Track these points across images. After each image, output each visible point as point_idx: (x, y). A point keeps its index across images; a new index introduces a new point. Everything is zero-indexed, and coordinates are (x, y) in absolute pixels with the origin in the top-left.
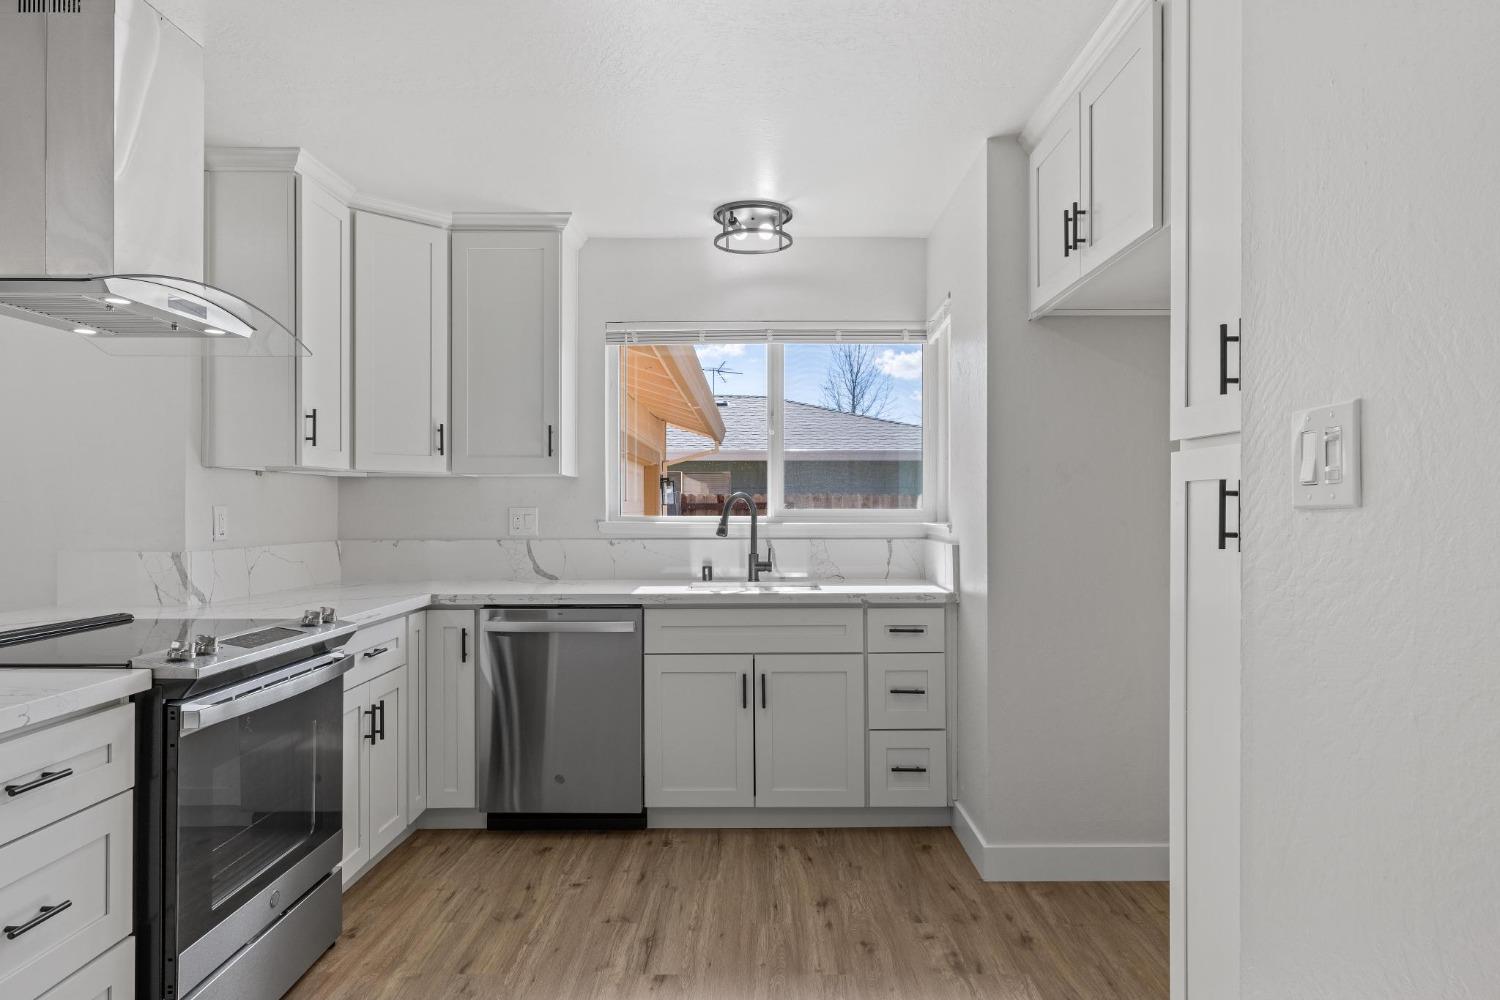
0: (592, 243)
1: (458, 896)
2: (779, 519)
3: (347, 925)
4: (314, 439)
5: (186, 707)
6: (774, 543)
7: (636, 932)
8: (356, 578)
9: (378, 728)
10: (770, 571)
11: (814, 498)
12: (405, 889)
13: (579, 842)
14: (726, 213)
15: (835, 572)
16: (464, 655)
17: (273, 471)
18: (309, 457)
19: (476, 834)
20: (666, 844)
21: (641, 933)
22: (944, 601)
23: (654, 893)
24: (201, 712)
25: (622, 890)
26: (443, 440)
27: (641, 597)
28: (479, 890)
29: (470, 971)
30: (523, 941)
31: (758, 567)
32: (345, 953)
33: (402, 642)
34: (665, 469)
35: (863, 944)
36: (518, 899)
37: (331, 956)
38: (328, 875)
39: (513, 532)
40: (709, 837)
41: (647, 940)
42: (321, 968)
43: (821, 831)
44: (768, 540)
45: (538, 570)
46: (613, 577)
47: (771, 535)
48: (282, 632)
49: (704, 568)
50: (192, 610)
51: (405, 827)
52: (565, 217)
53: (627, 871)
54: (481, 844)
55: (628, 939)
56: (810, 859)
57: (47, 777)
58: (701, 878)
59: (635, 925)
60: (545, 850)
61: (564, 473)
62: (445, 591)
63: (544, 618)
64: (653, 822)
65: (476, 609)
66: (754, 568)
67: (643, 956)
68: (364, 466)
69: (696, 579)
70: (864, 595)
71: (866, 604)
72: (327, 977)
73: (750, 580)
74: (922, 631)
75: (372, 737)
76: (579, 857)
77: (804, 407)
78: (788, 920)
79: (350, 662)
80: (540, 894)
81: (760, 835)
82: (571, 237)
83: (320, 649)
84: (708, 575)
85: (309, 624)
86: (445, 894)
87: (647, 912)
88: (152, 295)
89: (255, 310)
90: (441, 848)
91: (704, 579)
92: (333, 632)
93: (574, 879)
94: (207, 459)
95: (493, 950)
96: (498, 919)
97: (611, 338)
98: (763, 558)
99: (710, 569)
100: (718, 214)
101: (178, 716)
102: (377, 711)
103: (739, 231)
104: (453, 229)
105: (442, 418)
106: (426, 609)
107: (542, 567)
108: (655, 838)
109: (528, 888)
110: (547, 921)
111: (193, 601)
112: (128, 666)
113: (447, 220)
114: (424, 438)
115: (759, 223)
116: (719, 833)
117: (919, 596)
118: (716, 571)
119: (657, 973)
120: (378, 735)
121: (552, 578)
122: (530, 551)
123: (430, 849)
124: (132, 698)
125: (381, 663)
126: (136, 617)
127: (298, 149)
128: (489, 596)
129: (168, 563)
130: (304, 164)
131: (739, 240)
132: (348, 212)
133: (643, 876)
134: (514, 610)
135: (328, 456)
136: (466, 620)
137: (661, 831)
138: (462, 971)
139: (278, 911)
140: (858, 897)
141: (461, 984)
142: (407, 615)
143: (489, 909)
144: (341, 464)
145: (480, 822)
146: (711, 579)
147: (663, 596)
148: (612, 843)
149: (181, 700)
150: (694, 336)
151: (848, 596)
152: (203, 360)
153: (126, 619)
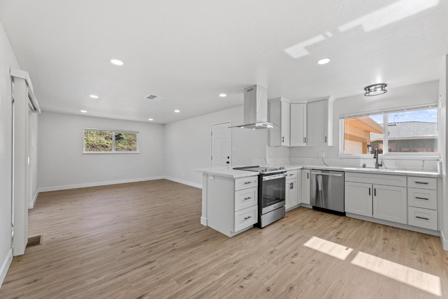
0: (337, 100)
1: (304, 217)
2: (386, 155)
3: (286, 216)
4: (283, 141)
5: (263, 177)
6: (384, 160)
7: (336, 231)
8: (292, 164)
9: (292, 187)
10: (382, 166)
11: (426, 150)
12: (296, 213)
13: (330, 215)
14: (368, 89)
15: (404, 168)
16: (308, 177)
17: (279, 146)
18: (283, 144)
19: (310, 209)
20: (349, 220)
21: (338, 231)
22: (436, 176)
23: (342, 226)
24: (266, 178)
25: (336, 224)
26: (305, 140)
27: (344, 170)
28: (308, 217)
29: (304, 227)
30: (314, 225)
31: (378, 165)
32: (285, 219)
33: (297, 174)
34: (369, 142)
35: (392, 249)
36: (315, 220)
37: (283, 219)
38: (283, 206)
39: (320, 156)
40: (360, 221)
41: (338, 232)
42: (282, 220)
43: (393, 227)
44: (382, 159)
45: (325, 164)
46: (341, 166)
47: (384, 158)
48: (276, 170)
49: (363, 165)
50: (267, 166)
51: (297, 204)
52: (329, 97)
53: (338, 222)
54: (310, 211)
55: (334, 231)
56: (386, 231)
57: (249, 183)
58: (355, 227)
59: (336, 230)
60: (323, 214)
61: (329, 145)
62: (305, 166)
63: (328, 173)
64: (347, 215)
65: (310, 170)
66: (377, 166)
67: (336, 234)
68: (292, 145)
69: (361, 167)
70: (407, 173)
71: (407, 176)
72: (282, 221)
73: (376, 168)
74: (427, 184)
75: (291, 188)
76: (329, 217)
77: (427, 123)
78: (374, 239)
79: (286, 175)
80: (319, 220)
81: (374, 224)
82: (331, 100)
83: (282, 173)
84: (364, 166)
85: (280, 169)
86: (303, 216)
87: (340, 229)
88: (261, 124)
89: (274, 124)
90: (304, 210)
91: (363, 167)
92: (284, 170)
93: (326, 220)
94: (269, 145)
95: (309, 225)
96: (310, 221)
97: (340, 118)
98: (380, 163)
99: (365, 165)
100: (365, 89)
101: (262, 178)
102: (292, 184)
103: (371, 92)
104: (308, 103)
105: (305, 136)
106: (301, 169)
107: (326, 163)
108: (347, 218)
109: (317, 219)
110: (319, 224)
111: (267, 165)
112: (257, 171)
113: (306, 102)
114: (302, 140)
115: (376, 89)
116: (363, 221)
117: (426, 175)
118: (367, 166)
119: (338, 237)
120: (292, 188)
121: (328, 165)
122: (323, 160)
123: (302, 209)
124: (258, 175)
125: (293, 177)
126: (260, 167)
127: (281, 97)
128: (313, 167)
129: (264, 159)
130: (282, 99)
131: (371, 93)
132: (289, 104)
133: (341, 223)
134: (322, 171)
135: (286, 143)
136: (309, 171)
137: (349, 217)
138: (302, 226)
139: (275, 208)
140: (396, 241)
141: (302, 228)
142: (298, 169)
143: (309, 220)
144: (288, 145)
145: (311, 207)
146: (365, 167)
147: (349, 170)
148: (336, 217)
149: (263, 176)
150: (369, 114)
151: (401, 173)
152: (269, 131)
153: (259, 167)
